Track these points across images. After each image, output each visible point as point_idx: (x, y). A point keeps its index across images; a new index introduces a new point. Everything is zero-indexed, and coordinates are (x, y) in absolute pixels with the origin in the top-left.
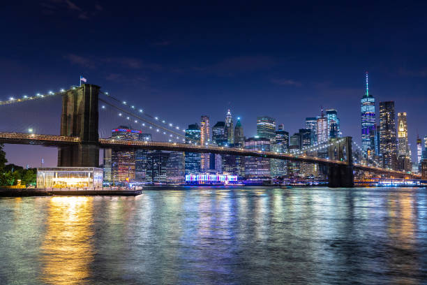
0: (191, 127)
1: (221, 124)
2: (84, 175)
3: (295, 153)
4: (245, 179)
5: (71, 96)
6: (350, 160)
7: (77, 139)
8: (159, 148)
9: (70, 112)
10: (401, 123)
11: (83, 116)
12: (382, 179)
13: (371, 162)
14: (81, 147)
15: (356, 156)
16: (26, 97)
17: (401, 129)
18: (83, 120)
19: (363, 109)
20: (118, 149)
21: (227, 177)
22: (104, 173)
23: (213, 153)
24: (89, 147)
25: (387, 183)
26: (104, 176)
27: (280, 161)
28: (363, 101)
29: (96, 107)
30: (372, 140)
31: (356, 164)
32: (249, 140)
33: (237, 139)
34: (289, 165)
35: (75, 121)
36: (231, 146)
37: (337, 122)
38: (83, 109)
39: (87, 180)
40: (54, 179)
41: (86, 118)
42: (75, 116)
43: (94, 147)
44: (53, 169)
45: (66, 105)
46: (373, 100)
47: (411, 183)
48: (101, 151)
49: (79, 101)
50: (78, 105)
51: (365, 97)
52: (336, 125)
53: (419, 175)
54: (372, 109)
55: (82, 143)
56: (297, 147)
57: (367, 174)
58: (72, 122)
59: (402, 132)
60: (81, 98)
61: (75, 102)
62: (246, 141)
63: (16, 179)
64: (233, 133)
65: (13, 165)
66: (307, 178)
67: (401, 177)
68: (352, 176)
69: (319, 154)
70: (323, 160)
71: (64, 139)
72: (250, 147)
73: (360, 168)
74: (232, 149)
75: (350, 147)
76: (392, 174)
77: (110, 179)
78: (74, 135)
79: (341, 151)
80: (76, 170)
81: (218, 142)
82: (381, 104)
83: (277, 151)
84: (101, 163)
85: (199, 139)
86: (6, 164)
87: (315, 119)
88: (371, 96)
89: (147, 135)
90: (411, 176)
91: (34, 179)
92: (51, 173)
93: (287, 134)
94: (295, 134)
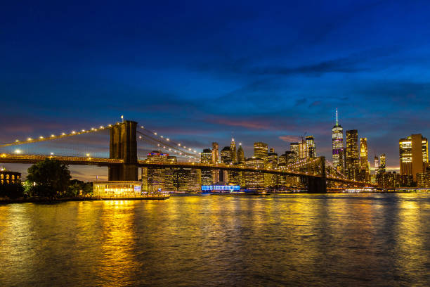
0: (206, 151)
1: (227, 149)
2: (127, 187)
3: (282, 168)
4: (245, 188)
5: (116, 130)
6: (324, 174)
7: (122, 161)
8: (182, 167)
9: (116, 141)
10: (363, 146)
11: (125, 144)
12: (348, 187)
13: (339, 175)
14: (125, 166)
15: (329, 171)
16: (84, 131)
17: (363, 151)
18: (125, 147)
19: (334, 136)
20: (152, 167)
21: (232, 187)
22: (142, 185)
23: (222, 169)
24: (131, 167)
25: (351, 190)
26: (142, 188)
27: (272, 175)
28: (333, 130)
29: (135, 137)
30: (341, 158)
31: (328, 177)
32: (249, 160)
33: (240, 159)
34: (278, 177)
35: (120, 147)
36: (235, 164)
37: (314, 146)
38: (126, 140)
39: (130, 190)
40: (105, 190)
41: (128, 146)
42: (120, 144)
43: (134, 166)
44: (104, 183)
45: (113, 136)
46: (341, 129)
47: (370, 190)
48: (140, 170)
49: (122, 133)
50: (122, 136)
51: (335, 127)
52: (314, 148)
53: (376, 184)
54: (340, 136)
55: (126, 164)
56: (284, 164)
57: (336, 184)
58: (118, 148)
59: (363, 153)
60: (124, 131)
61: (120, 134)
62: (246, 160)
63: (79, 190)
64: (236, 155)
65: (76, 180)
66: (291, 187)
67: (362, 186)
68: (325, 186)
69: (301, 169)
70: (304, 174)
71: (113, 161)
72: (249, 165)
73: (330, 180)
74: (236, 167)
75: (323, 164)
76: (356, 184)
77: (147, 189)
78: (120, 158)
79: (317, 167)
80: (122, 183)
81: (225, 162)
82: (348, 132)
83: (269, 168)
84: (140, 177)
85: (211, 159)
86: (71, 179)
87: (297, 144)
88: (339, 126)
89: (173, 157)
90: (370, 185)
91: (91, 190)
92: (104, 185)
93: (276, 155)
94: (283, 155)
